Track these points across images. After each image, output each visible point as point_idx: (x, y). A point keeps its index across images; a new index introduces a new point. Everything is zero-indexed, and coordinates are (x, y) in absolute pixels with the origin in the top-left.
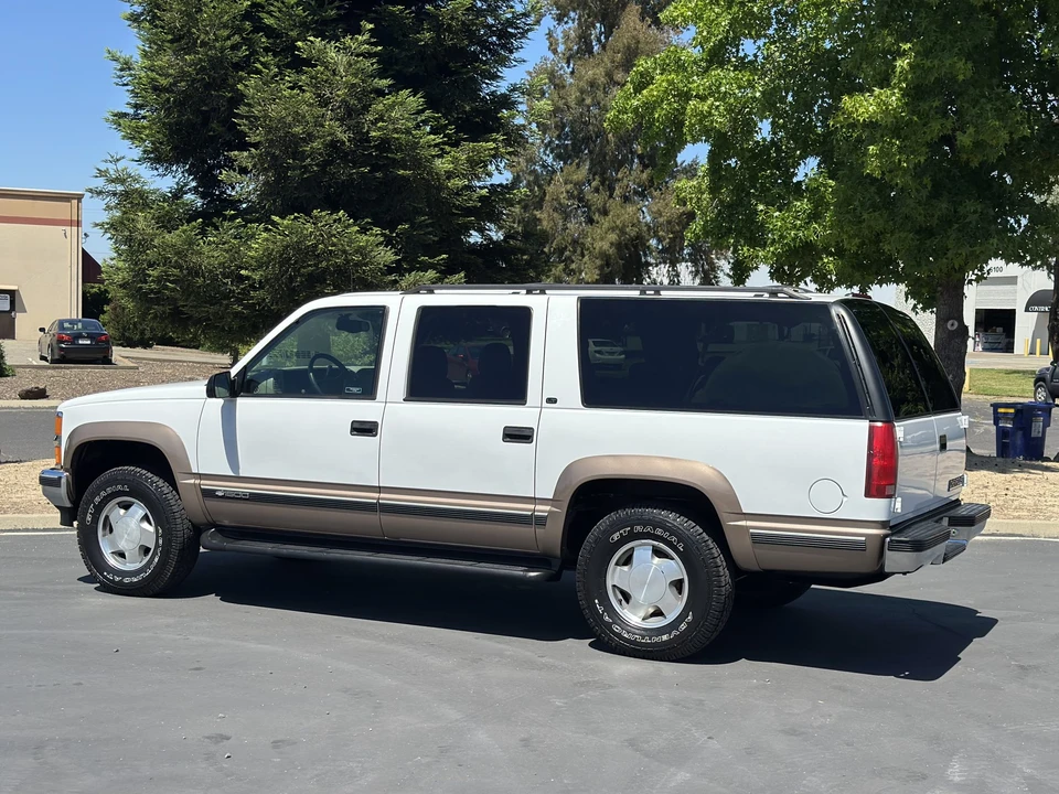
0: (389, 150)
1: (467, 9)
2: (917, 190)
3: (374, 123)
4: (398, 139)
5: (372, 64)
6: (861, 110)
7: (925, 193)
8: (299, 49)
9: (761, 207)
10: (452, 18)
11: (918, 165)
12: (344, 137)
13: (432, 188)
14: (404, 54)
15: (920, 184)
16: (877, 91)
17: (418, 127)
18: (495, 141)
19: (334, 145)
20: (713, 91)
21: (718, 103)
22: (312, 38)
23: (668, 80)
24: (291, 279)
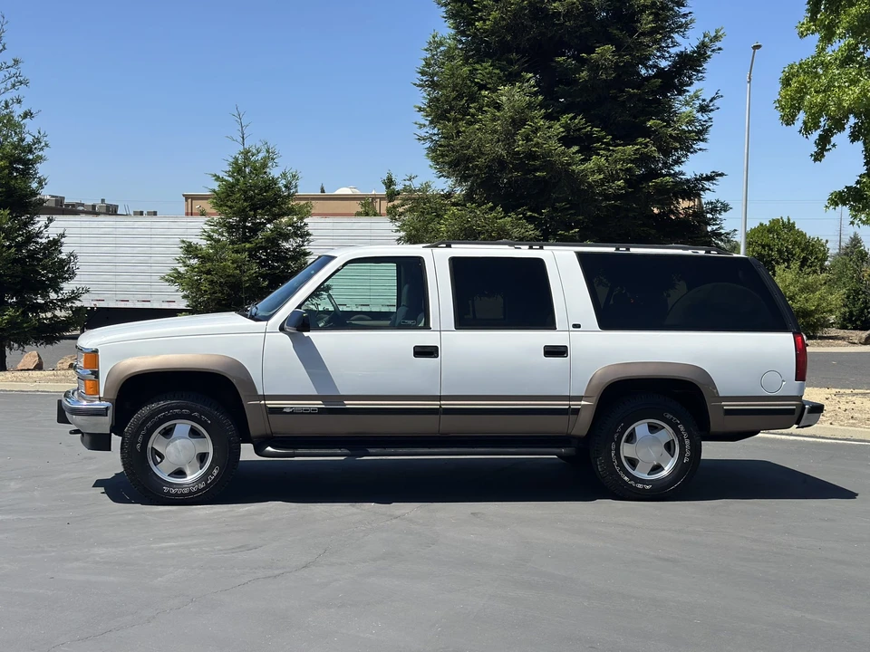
23: (799, 81)
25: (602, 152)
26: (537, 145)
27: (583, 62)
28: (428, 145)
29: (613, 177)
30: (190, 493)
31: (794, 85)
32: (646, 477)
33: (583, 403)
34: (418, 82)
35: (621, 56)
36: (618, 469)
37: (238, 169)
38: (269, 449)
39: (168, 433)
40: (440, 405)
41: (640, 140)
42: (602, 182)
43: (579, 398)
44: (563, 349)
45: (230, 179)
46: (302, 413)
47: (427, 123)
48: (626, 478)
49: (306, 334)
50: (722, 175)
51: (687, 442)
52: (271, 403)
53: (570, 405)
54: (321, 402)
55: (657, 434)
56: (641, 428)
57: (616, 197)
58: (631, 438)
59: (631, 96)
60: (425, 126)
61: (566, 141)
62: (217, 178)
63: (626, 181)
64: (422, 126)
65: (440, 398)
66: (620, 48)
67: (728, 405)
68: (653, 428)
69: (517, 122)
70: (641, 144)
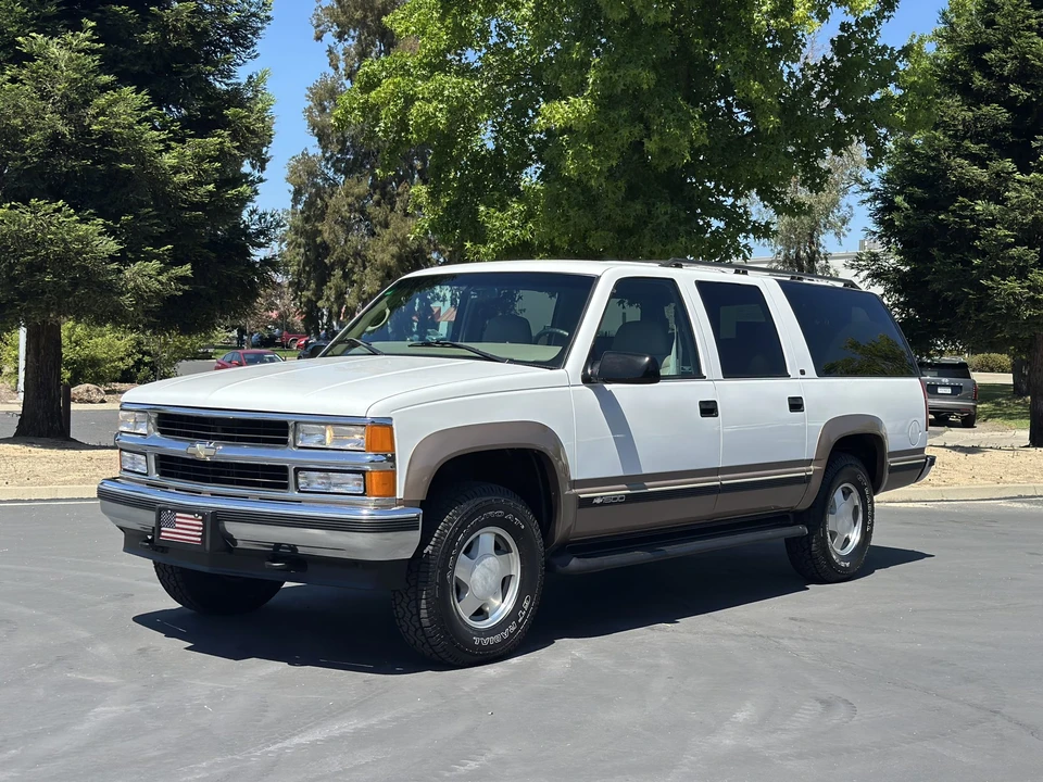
0: (111, 143)
1: (191, 12)
2: (614, 193)
3: (95, 117)
4: (121, 133)
5: (94, 61)
6: (558, 116)
7: (620, 195)
8: (19, 44)
9: (482, 208)
10: (177, 20)
11: (610, 169)
12: (65, 130)
13: (156, 182)
14: (129, 52)
15: (616, 187)
16: (572, 99)
17: (139, 123)
18: (219, 136)
19: (55, 139)
20: (437, 95)
21: (441, 106)
22: (34, 34)
23: (394, 83)
24: (11, 267)
30: (503, 641)
31: (387, 86)
33: (812, 467)
36: (830, 546)
39: (468, 550)
40: (721, 480)
41: (219, 131)
43: (809, 462)
44: (799, 402)
46: (612, 503)
48: (834, 556)
49: (607, 387)
51: (869, 507)
52: (583, 492)
53: (805, 471)
54: (624, 486)
55: (848, 500)
56: (838, 495)
58: (833, 509)
65: (720, 471)
67: (893, 462)
68: (847, 493)
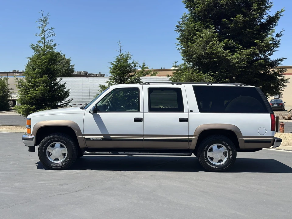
25: (238, 52)
26: (214, 50)
27: (232, 21)
28: (181, 51)
29: (243, 61)
30: (60, 166)
32: (216, 164)
33: (193, 138)
34: (176, 30)
35: (245, 18)
36: (206, 161)
37: (119, 61)
38: (86, 152)
39: (53, 146)
40: (143, 138)
41: (252, 47)
42: (238, 62)
43: (192, 136)
44: (186, 119)
45: (115, 64)
46: (97, 140)
47: (180, 43)
48: (209, 164)
49: (98, 114)
50: (285, 58)
51: (231, 152)
52: (86, 137)
53: (188, 138)
54: (103, 137)
55: (221, 149)
56: (215, 147)
57: (244, 67)
58: (211, 150)
59: (249, 32)
60: (179, 44)
61: (225, 48)
62: (112, 64)
63: (247, 62)
64: (178, 45)
65: (143, 135)
66: (245, 15)
67: (245, 139)
68: (219, 147)
69: (207, 42)
70: (252, 49)
